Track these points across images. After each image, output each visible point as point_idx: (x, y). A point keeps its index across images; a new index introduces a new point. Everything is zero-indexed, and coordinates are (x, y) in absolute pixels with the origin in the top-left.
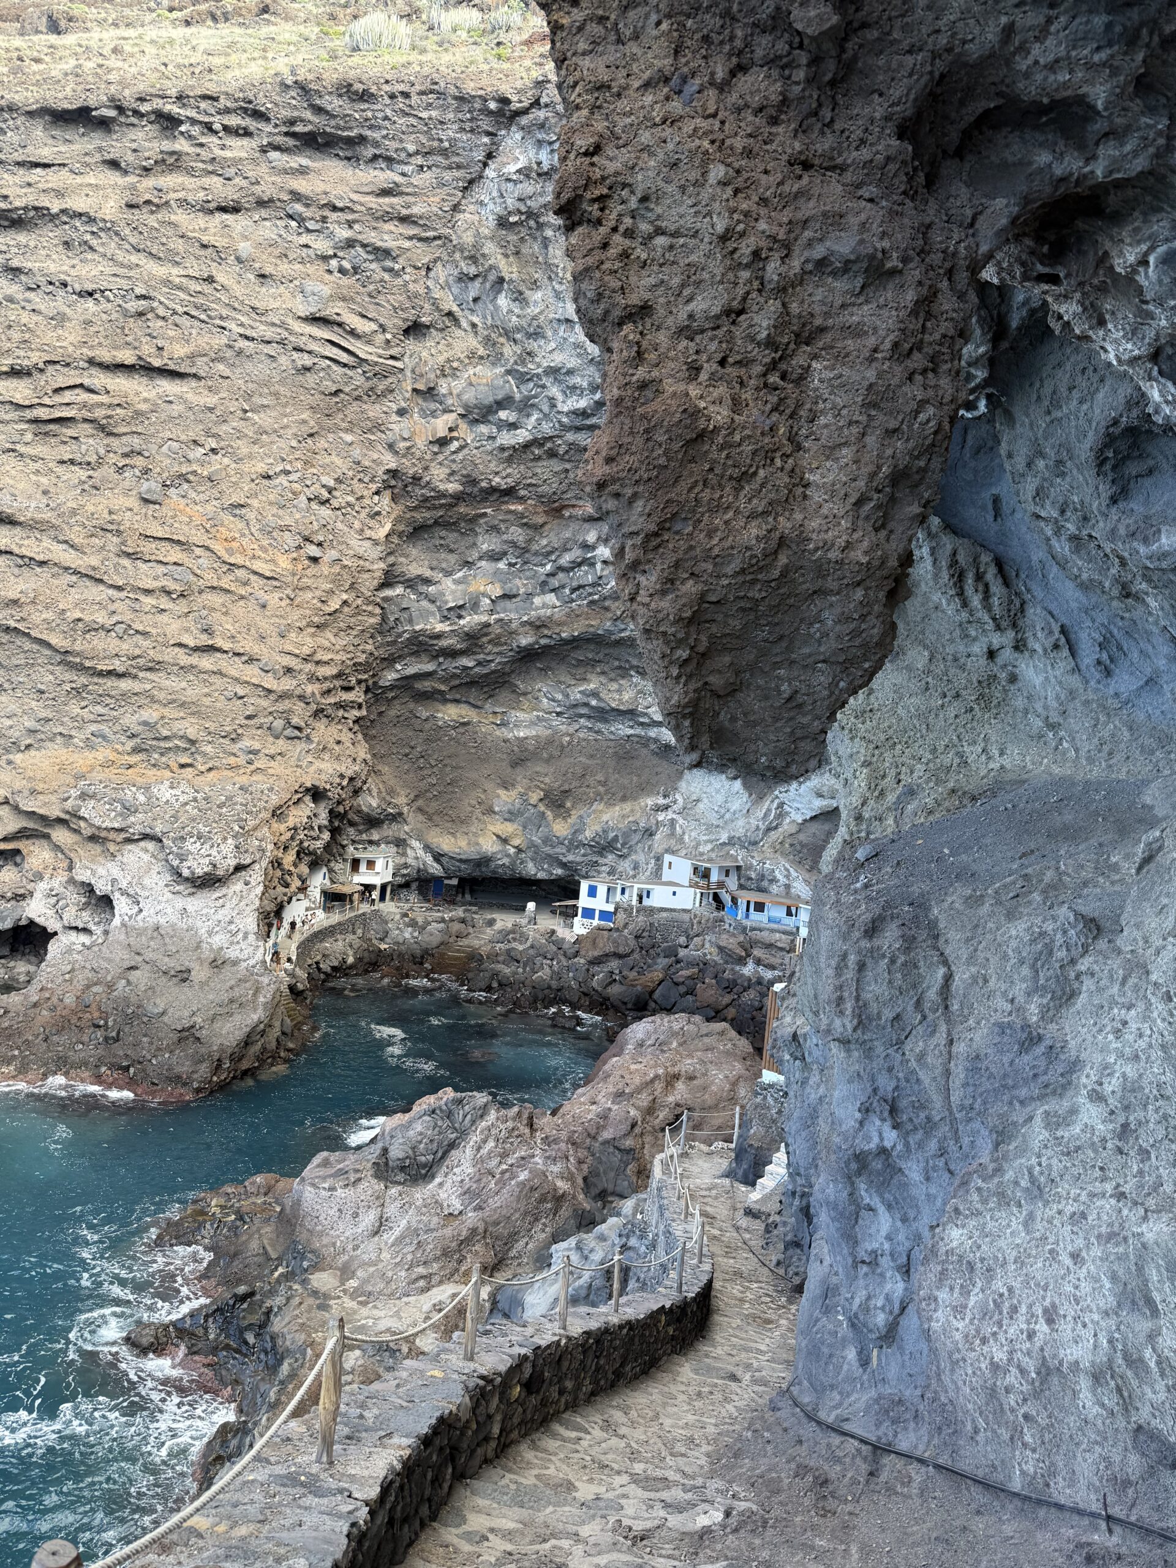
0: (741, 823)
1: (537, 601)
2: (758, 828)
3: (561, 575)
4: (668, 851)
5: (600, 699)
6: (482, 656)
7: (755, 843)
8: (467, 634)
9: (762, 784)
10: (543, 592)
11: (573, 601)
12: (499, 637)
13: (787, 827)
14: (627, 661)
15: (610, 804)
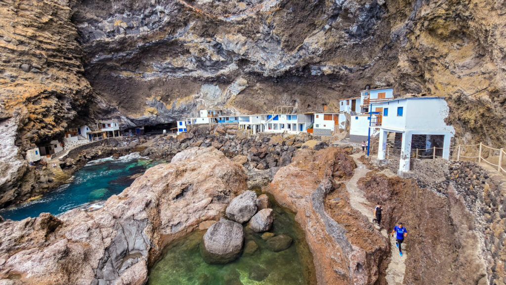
0: (220, 98)
1: (141, 29)
2: (225, 99)
3: (147, 19)
4: (201, 109)
5: (172, 65)
6: (127, 51)
7: (224, 103)
8: (119, 42)
9: (224, 86)
10: (142, 26)
11: (153, 29)
12: (131, 43)
13: (233, 97)
14: (177, 50)
15: (182, 98)
